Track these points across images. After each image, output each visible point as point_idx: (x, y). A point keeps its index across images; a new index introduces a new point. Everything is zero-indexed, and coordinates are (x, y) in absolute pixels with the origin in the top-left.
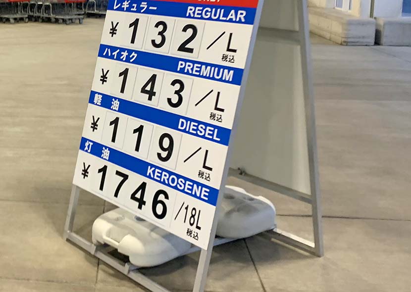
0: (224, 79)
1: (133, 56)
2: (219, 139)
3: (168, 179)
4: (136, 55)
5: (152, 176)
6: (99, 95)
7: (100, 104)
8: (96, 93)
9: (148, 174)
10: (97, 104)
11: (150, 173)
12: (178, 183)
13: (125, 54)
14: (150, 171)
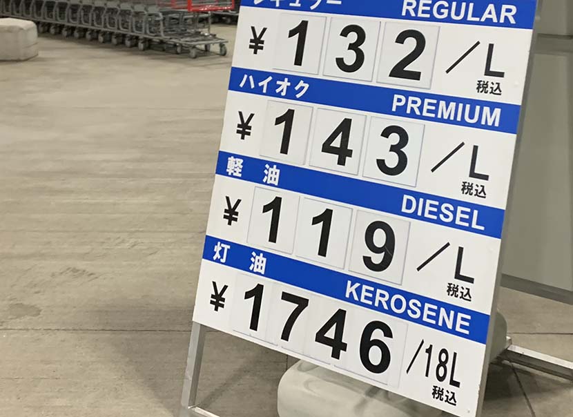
0: (483, 123)
1: (302, 88)
2: (482, 228)
3: (388, 302)
4: (307, 86)
5: (356, 298)
6: (238, 160)
7: (240, 175)
8: (230, 155)
9: (347, 296)
10: (235, 174)
11: (351, 293)
12: (408, 307)
13: (284, 85)
14: (350, 289)
